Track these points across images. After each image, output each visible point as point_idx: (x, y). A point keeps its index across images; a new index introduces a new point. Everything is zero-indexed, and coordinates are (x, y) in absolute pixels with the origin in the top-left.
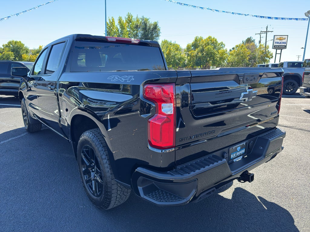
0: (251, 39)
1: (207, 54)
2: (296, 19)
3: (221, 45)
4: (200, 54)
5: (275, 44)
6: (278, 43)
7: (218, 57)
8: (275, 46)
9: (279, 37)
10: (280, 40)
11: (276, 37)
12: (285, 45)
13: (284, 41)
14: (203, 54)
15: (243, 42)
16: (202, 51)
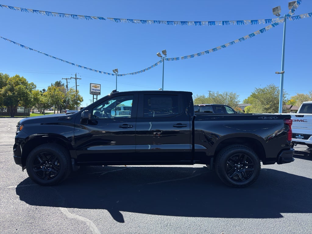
0: (61, 82)
1: (19, 94)
2: (108, 73)
3: (32, 85)
4: (10, 93)
5: (92, 91)
6: (94, 90)
7: (32, 98)
8: (92, 92)
9: (94, 85)
10: (96, 87)
11: (92, 85)
12: (100, 92)
13: (98, 89)
14: (14, 94)
15: (52, 84)
16: (12, 90)
